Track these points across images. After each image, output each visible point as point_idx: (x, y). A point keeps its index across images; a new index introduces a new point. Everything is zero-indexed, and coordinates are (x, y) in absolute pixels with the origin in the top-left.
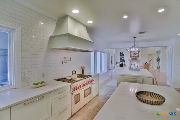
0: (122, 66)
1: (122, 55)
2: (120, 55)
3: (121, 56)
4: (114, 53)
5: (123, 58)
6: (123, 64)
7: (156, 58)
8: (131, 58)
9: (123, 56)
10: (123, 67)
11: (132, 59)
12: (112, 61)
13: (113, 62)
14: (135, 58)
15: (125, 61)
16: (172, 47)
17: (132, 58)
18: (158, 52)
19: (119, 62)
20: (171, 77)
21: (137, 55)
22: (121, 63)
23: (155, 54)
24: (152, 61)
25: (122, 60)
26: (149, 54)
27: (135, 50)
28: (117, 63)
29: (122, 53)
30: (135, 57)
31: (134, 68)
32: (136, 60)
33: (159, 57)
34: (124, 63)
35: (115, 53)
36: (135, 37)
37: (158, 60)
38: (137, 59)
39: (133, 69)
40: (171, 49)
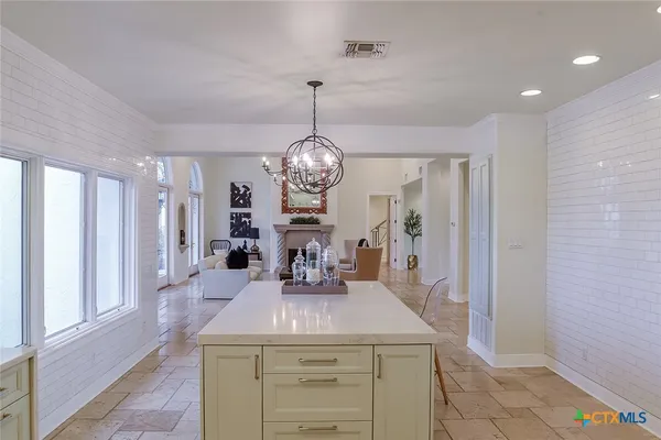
0: (238, 260)
1: (240, 197)
2: (233, 199)
3: (234, 204)
4: (194, 189)
5: (248, 215)
6: (248, 250)
7: (399, 215)
8: (286, 219)
9: (248, 204)
10: (246, 266)
11: (295, 221)
12: (182, 234)
13: (188, 242)
14: (307, 216)
15: (255, 234)
16: (490, 161)
17: (295, 215)
18: (412, 189)
19: (227, 237)
20: (489, 314)
21: (317, 202)
22: (238, 243)
23: (399, 195)
24: (383, 231)
25: (242, 227)
26: (372, 198)
27: (319, 160)
28: (212, 246)
29: (242, 190)
30: (306, 210)
31: (312, 274)
32: (314, 227)
33: (412, 213)
34: (250, 243)
35: (201, 189)
36: (315, 84)
37: (412, 224)
38: (316, 222)
39: (305, 288)
40: (486, 169)
